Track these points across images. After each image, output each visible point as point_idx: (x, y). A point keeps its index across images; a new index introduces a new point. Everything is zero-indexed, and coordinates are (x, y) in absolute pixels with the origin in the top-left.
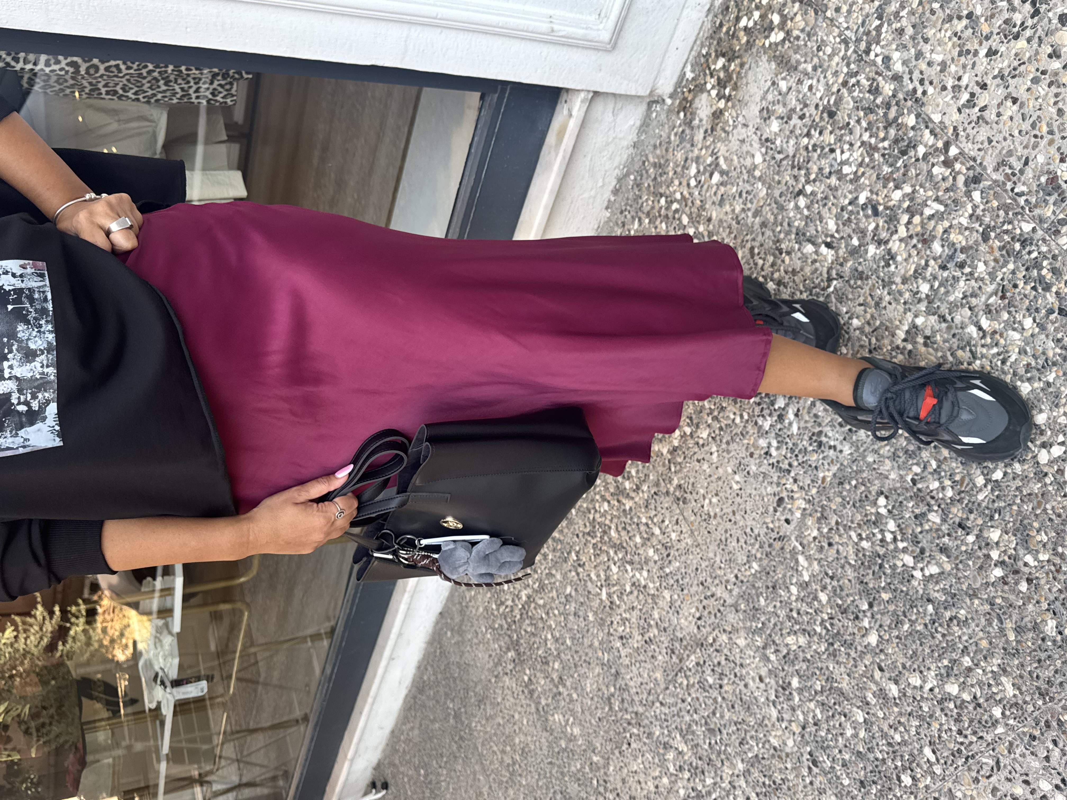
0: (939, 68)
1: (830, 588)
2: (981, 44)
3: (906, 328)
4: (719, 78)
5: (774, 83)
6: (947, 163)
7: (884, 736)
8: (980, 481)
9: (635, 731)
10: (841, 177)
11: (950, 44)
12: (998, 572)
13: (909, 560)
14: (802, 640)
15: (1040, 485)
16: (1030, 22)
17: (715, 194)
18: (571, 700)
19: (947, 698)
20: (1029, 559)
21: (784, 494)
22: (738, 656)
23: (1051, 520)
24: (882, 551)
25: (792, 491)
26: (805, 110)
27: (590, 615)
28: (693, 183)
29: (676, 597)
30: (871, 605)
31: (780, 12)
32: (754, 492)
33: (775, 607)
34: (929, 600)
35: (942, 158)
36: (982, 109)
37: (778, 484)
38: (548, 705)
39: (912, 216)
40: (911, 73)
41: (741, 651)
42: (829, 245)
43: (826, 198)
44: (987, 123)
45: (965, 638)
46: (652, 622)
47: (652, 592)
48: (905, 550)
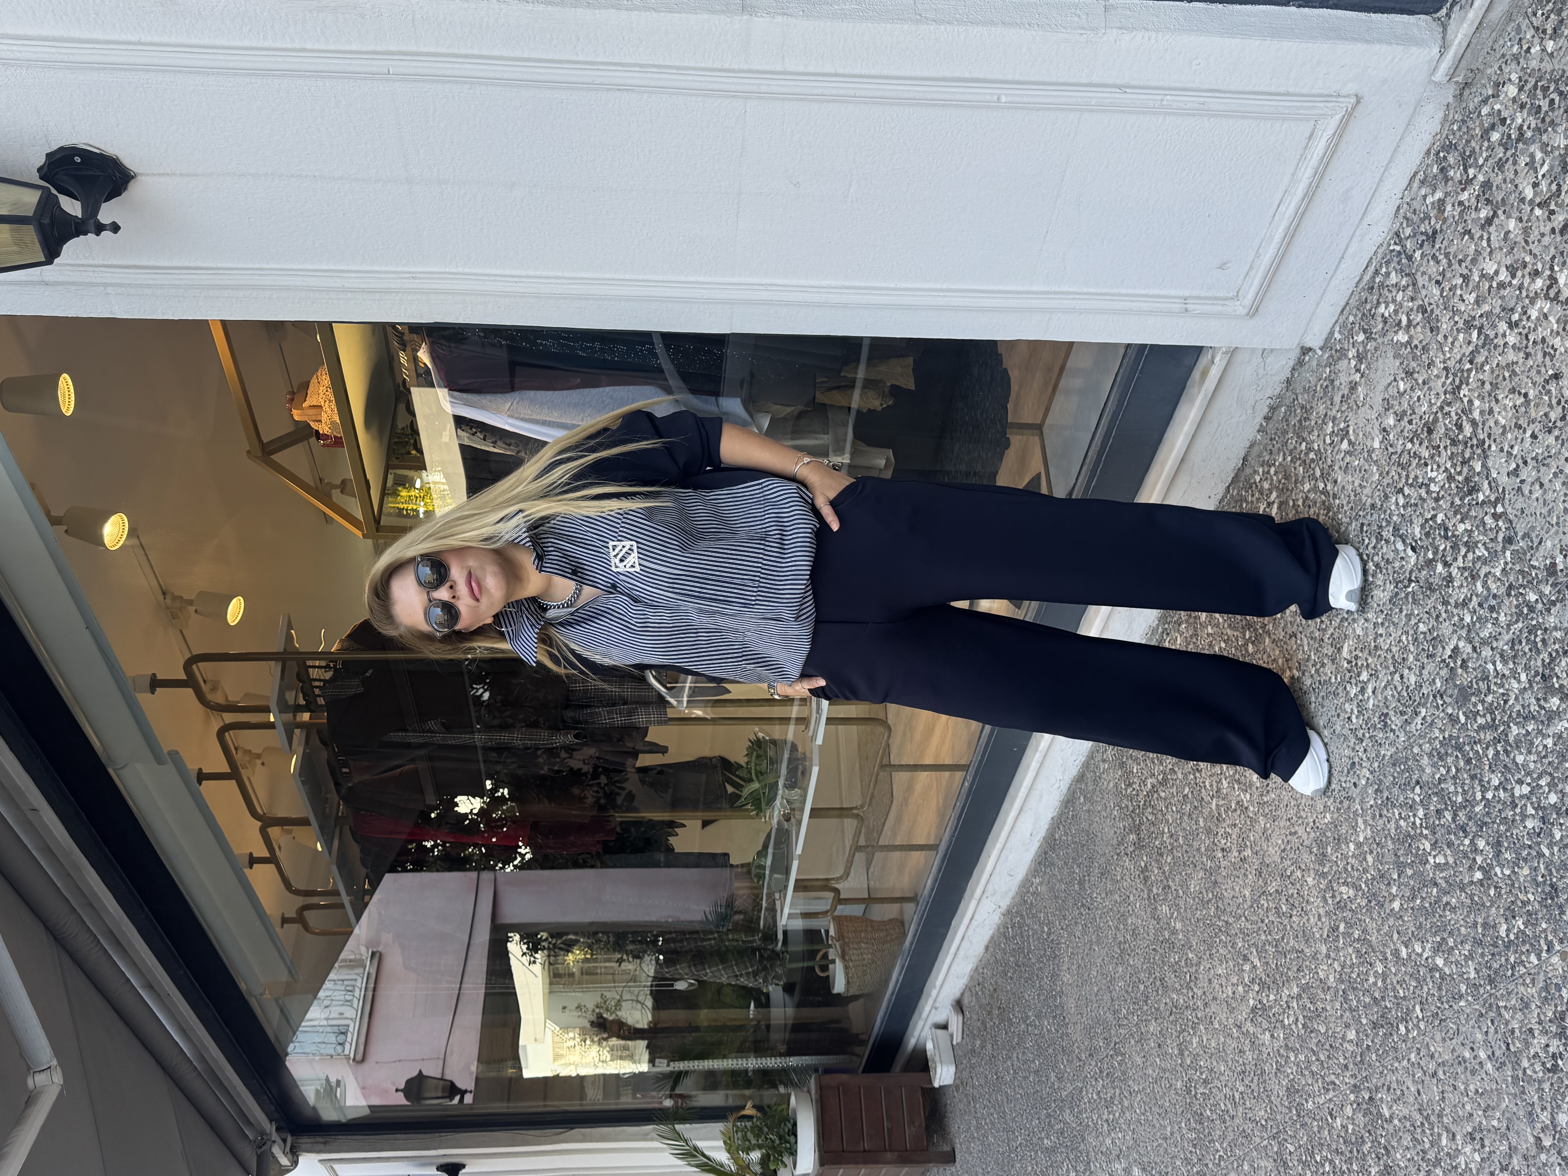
0: (1501, 431)
1: (1375, 853)
2: (1528, 425)
3: (1452, 647)
4: (1358, 350)
5: (1395, 380)
6: (1496, 517)
7: (1394, 989)
8: (1479, 796)
9: (1223, 937)
10: (1428, 492)
11: (1510, 414)
12: (1478, 875)
13: (1428, 847)
14: (1351, 893)
15: (1512, 813)
16: (1559, 424)
17: (1342, 459)
18: (1178, 896)
19: (1434, 969)
20: (1498, 870)
21: (1356, 760)
22: (1306, 893)
23: (1514, 843)
24: (1412, 833)
25: (1362, 759)
26: (1414, 416)
27: (1201, 820)
28: (1328, 441)
29: (1268, 825)
30: (1399, 876)
31: (1408, 315)
32: (1336, 751)
33: (1337, 857)
34: (1436, 884)
35: (1493, 511)
36: (1522, 482)
37: (1353, 749)
38: (1158, 895)
39: (1468, 551)
40: (1484, 424)
41: (1309, 888)
42: (1413, 549)
43: (1416, 505)
44: (1523, 495)
45: (1452, 922)
46: (1248, 843)
47: (1251, 815)
48: (1426, 837)
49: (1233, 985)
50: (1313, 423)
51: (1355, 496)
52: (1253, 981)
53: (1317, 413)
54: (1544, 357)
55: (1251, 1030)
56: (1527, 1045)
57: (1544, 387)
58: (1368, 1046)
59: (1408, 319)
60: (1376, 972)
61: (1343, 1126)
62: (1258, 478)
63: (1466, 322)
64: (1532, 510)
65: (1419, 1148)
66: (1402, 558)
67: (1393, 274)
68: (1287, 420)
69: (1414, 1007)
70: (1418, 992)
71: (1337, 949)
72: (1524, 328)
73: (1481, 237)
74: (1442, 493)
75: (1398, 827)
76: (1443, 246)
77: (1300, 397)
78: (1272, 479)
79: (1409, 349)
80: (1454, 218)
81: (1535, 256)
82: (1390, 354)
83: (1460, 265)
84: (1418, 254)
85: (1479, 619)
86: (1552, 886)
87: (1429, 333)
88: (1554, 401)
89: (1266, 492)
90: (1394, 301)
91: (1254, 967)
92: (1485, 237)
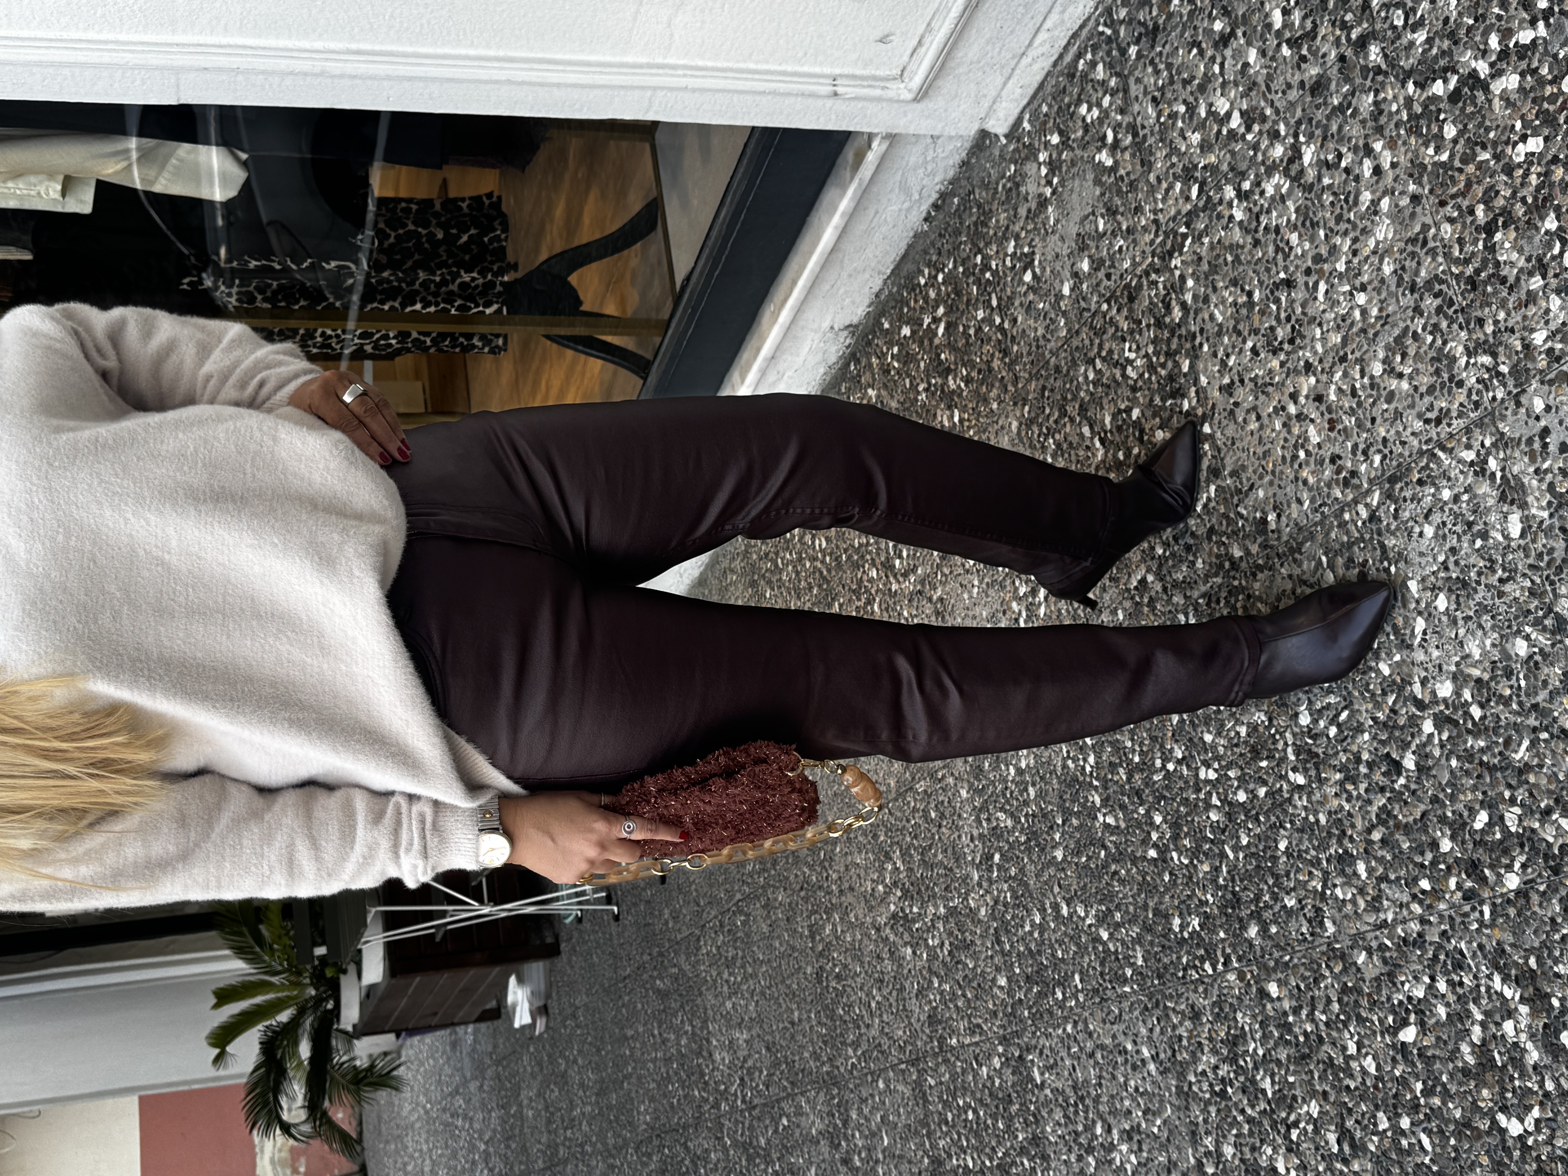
0: (1216, 329)
1: (1038, 786)
2: (1250, 333)
4: (1051, 156)
5: (1093, 213)
8: (1158, 763)
10: (1124, 375)
11: (1229, 312)
13: (1098, 800)
49: (873, 881)
50: (991, 232)
51: (1038, 347)
52: (895, 884)
53: (997, 221)
54: (1277, 252)
55: (892, 937)
56: (1195, 1060)
57: (1272, 292)
58: (1020, 1000)
59: (1115, 137)
60: (1032, 921)
61: (989, 1077)
62: (922, 281)
63: (1185, 169)
64: (1245, 443)
65: (1071, 1127)
66: (1088, 448)
67: (1100, 67)
68: (960, 217)
69: (1073, 973)
70: (1078, 960)
71: (990, 881)
72: (1255, 204)
73: (1213, 59)
74: (1140, 383)
75: (1065, 767)
76: (1165, 52)
77: (977, 191)
78: (940, 290)
79: (1112, 179)
80: (1181, 17)
81: (1277, 112)
82: (1090, 176)
83: (1184, 88)
84: (1133, 50)
85: (1173, 555)
86: (1234, 893)
87: (1139, 167)
88: (1283, 315)
89: (931, 303)
90: (1099, 105)
91: (897, 869)
92: (1218, 60)
